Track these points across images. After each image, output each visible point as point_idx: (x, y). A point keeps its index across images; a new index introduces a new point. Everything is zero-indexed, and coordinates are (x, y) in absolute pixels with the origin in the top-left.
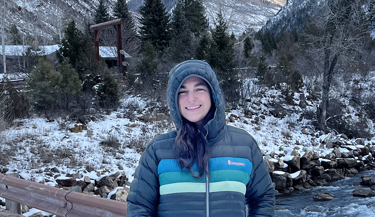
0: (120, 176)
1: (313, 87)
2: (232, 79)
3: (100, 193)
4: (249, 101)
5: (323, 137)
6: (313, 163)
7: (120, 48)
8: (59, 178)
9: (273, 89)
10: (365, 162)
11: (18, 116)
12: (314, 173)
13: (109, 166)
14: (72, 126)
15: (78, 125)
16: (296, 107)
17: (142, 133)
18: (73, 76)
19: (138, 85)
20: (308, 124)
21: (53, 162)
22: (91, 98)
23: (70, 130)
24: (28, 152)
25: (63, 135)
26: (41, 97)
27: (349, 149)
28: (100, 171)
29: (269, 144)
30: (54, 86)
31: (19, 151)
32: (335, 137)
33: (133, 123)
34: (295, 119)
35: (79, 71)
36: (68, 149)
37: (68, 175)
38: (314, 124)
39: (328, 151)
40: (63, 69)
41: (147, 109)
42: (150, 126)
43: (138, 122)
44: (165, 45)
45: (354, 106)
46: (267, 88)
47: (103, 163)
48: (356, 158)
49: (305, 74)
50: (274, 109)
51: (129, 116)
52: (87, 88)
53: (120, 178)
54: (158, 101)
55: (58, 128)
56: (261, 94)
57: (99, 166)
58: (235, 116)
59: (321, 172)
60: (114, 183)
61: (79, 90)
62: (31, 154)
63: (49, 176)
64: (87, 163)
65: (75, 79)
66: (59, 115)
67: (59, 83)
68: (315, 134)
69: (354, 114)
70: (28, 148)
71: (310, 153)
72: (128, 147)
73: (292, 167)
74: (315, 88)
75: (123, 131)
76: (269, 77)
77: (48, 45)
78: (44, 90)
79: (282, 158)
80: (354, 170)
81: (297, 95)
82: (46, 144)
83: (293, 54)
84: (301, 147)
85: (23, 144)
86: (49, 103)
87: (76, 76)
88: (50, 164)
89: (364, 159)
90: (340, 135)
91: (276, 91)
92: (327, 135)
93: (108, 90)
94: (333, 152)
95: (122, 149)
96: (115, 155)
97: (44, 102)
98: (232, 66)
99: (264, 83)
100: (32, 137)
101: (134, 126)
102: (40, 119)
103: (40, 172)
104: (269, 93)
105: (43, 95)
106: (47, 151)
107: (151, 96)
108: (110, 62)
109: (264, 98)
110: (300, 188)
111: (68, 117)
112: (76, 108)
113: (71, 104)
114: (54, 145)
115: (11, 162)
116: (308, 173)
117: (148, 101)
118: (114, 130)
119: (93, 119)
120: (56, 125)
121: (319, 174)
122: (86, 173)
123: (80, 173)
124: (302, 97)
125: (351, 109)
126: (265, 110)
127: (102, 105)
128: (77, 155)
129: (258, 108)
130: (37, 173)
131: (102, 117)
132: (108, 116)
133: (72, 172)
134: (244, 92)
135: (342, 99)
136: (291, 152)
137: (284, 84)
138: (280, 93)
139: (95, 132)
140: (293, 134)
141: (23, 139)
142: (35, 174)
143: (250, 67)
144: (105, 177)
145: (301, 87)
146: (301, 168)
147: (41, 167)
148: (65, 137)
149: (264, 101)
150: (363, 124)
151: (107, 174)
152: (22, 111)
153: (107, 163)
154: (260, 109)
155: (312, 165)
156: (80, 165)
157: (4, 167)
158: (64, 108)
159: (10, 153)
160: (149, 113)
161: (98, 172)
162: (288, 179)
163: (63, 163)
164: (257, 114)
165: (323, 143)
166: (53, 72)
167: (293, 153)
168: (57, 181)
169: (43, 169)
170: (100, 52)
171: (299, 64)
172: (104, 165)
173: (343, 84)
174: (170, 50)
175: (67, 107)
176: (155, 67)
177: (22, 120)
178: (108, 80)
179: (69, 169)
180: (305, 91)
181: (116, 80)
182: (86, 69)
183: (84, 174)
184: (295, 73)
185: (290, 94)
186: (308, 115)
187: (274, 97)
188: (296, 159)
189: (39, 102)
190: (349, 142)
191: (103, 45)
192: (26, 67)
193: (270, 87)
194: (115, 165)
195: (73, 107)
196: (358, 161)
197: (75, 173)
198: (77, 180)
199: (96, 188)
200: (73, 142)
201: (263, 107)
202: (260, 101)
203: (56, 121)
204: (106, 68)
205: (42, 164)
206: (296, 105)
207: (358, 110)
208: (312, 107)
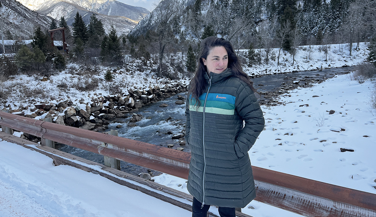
0: (69, 101)
1: (155, 58)
2: (119, 55)
3: (59, 110)
4: (128, 65)
5: (161, 80)
6: (158, 91)
7: (64, 41)
8: (36, 104)
9: (138, 59)
10: (178, 89)
11: (11, 74)
12: (159, 95)
13: (63, 97)
14: (42, 78)
15: (45, 77)
16: (148, 67)
17: (78, 80)
18: (41, 54)
19: (75, 58)
20: (154, 74)
21: (32, 97)
22: (51, 64)
23: (41, 80)
24: (18, 92)
25: (37, 83)
26: (24, 64)
27: (171, 84)
28: (58, 99)
29: (138, 84)
30: (31, 59)
31: (13, 92)
32: (166, 80)
33: (73, 76)
34: (149, 72)
35: (44, 51)
36: (40, 90)
37: (41, 103)
38: (156, 74)
39: (164, 86)
40: (35, 50)
41: (80, 69)
42: (82, 77)
43: (76, 75)
44: (86, 40)
45: (172, 66)
46: (135, 59)
47: (59, 95)
48: (175, 88)
49: (151, 53)
50: (139, 68)
51: (72, 73)
52: (49, 60)
53: (69, 102)
54: (85, 65)
55: (34, 79)
56: (132, 62)
57: (57, 97)
58: (122, 72)
59: (161, 95)
60: (66, 105)
61: (45, 60)
62: (20, 93)
63: (31, 104)
64: (51, 96)
65: (42, 55)
66: (34, 73)
67: (33, 57)
68: (157, 78)
69: (172, 70)
70: (18, 90)
71: (157, 87)
72: (72, 87)
73: (149, 93)
74: (156, 59)
75: (69, 80)
76: (136, 54)
77: (27, 40)
78: (25, 61)
79: (145, 89)
80: (174, 93)
81: (148, 62)
82: (28, 88)
83: (145, 44)
84: (152, 84)
85: (15, 88)
86: (28, 67)
87: (43, 54)
88: (31, 97)
89: (178, 88)
90: (168, 79)
91: (139, 60)
92: (162, 79)
93: (60, 61)
94: (166, 86)
95: (69, 89)
96: (65, 91)
97: (26, 66)
98: (119, 49)
99: (134, 57)
100: (20, 84)
101: (74, 77)
102: (25, 75)
103: (26, 102)
104: (136, 61)
105: (25, 63)
106: (28, 91)
107: (82, 63)
108: (59, 48)
109: (134, 63)
110: (153, 102)
111: (39, 74)
112: (43, 69)
113: (40, 68)
114: (32, 88)
115: (9, 98)
116: (156, 95)
117: (81, 66)
118: (64, 80)
119: (53, 75)
120: (33, 78)
121: (161, 96)
122: (51, 101)
123: (48, 101)
124: (150, 63)
125: (171, 68)
126: (135, 69)
127: (57, 68)
128: (45, 92)
129: (132, 68)
130: (24, 102)
131: (57, 73)
132: (60, 73)
133: (43, 101)
134: (125, 61)
135: (167, 64)
136: (148, 87)
137: (143, 57)
138: (141, 61)
139: (54, 81)
140: (148, 79)
141: (15, 85)
142: (23, 103)
143: (126, 50)
144: (61, 103)
145: (150, 58)
146: (153, 94)
147: (26, 99)
148: (38, 84)
149: (134, 64)
150: (176, 74)
151: (62, 101)
152: (14, 72)
153: (62, 96)
154: (133, 68)
155: (157, 92)
156: (47, 97)
157: (5, 100)
158: (37, 70)
159: (8, 93)
160: (81, 71)
161: (57, 100)
162: (148, 98)
163: (38, 97)
164: (132, 71)
165: (161, 82)
166: (29, 52)
167: (149, 87)
168: (35, 106)
169: (27, 100)
170: (54, 43)
171: (148, 49)
172: (60, 96)
173: (167, 58)
174: (88, 42)
175: (38, 69)
176: (83, 50)
177: (14, 76)
178: (59, 56)
179: (41, 99)
180: (152, 60)
181: (63, 56)
182: (47, 51)
183: (50, 102)
184: (147, 52)
185: (145, 61)
186: (154, 71)
187: (138, 63)
188: (150, 89)
189: (23, 67)
190: (171, 82)
191: (55, 40)
192: (16, 50)
193: (137, 59)
194: (66, 96)
195: (42, 69)
196: (176, 89)
197: (44, 101)
198: (46, 105)
199: (56, 108)
200: (43, 86)
201: (134, 67)
202: (132, 65)
203: (33, 76)
204: (58, 50)
205: (26, 98)
206: (148, 66)
207: (174, 68)
208: (155, 67)
